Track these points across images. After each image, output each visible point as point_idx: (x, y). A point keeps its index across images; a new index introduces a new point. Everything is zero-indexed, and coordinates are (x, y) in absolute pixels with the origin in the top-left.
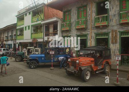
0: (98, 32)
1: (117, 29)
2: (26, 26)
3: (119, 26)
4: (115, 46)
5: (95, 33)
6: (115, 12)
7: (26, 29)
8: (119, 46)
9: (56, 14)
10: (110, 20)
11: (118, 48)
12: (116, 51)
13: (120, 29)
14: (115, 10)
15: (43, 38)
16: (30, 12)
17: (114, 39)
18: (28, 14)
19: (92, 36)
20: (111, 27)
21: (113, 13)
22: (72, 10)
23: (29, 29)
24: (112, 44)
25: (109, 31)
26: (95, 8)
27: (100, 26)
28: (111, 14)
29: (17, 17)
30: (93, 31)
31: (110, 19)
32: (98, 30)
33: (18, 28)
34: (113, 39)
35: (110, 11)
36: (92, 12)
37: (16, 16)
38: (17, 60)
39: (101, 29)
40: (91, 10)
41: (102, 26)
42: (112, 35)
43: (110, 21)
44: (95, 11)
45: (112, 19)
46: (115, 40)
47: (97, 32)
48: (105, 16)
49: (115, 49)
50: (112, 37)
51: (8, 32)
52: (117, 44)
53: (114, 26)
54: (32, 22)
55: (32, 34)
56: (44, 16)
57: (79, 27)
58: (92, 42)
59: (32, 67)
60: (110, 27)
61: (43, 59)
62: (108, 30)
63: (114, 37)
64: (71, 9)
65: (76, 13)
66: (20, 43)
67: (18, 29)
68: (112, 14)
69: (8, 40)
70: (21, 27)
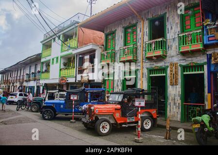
0: (152, 66)
1: (177, 61)
2: (53, 57)
3: (180, 57)
4: (175, 89)
5: (147, 69)
6: (175, 35)
7: (53, 63)
8: (180, 89)
9: (100, 38)
10: (167, 47)
11: (179, 92)
12: (176, 98)
13: (181, 61)
14: (175, 31)
15: (76, 77)
16: (60, 35)
17: (174, 77)
18: (57, 39)
19: (143, 73)
20: (169, 57)
21: (172, 36)
22: (117, 32)
23: (57, 61)
24: (170, 86)
25: (167, 65)
26: (148, 29)
27: (152, 57)
28: (169, 37)
29: (43, 43)
30: (144, 64)
31: (169, 46)
32: (152, 64)
33: (43, 60)
34: (172, 77)
35: (168, 33)
36: (143, 35)
37: (41, 42)
38: (33, 109)
39: (156, 61)
40: (142, 32)
41: (154, 56)
42: (171, 71)
43: (169, 48)
44: (148, 32)
45: (171, 46)
46: (174, 80)
47: (150, 66)
48: (159, 41)
49: (175, 95)
50: (171, 74)
51: (30, 67)
52: (177, 86)
53: (173, 57)
54: (62, 51)
55: (61, 70)
56: (78, 41)
57: (125, 58)
58: (144, 82)
59: (47, 118)
60: (167, 59)
61: (62, 106)
62: (165, 63)
63: (174, 75)
64: (116, 30)
65: (123, 36)
66: (46, 85)
67: (43, 63)
68: (171, 38)
69: (29, 81)
70: (48, 59)
